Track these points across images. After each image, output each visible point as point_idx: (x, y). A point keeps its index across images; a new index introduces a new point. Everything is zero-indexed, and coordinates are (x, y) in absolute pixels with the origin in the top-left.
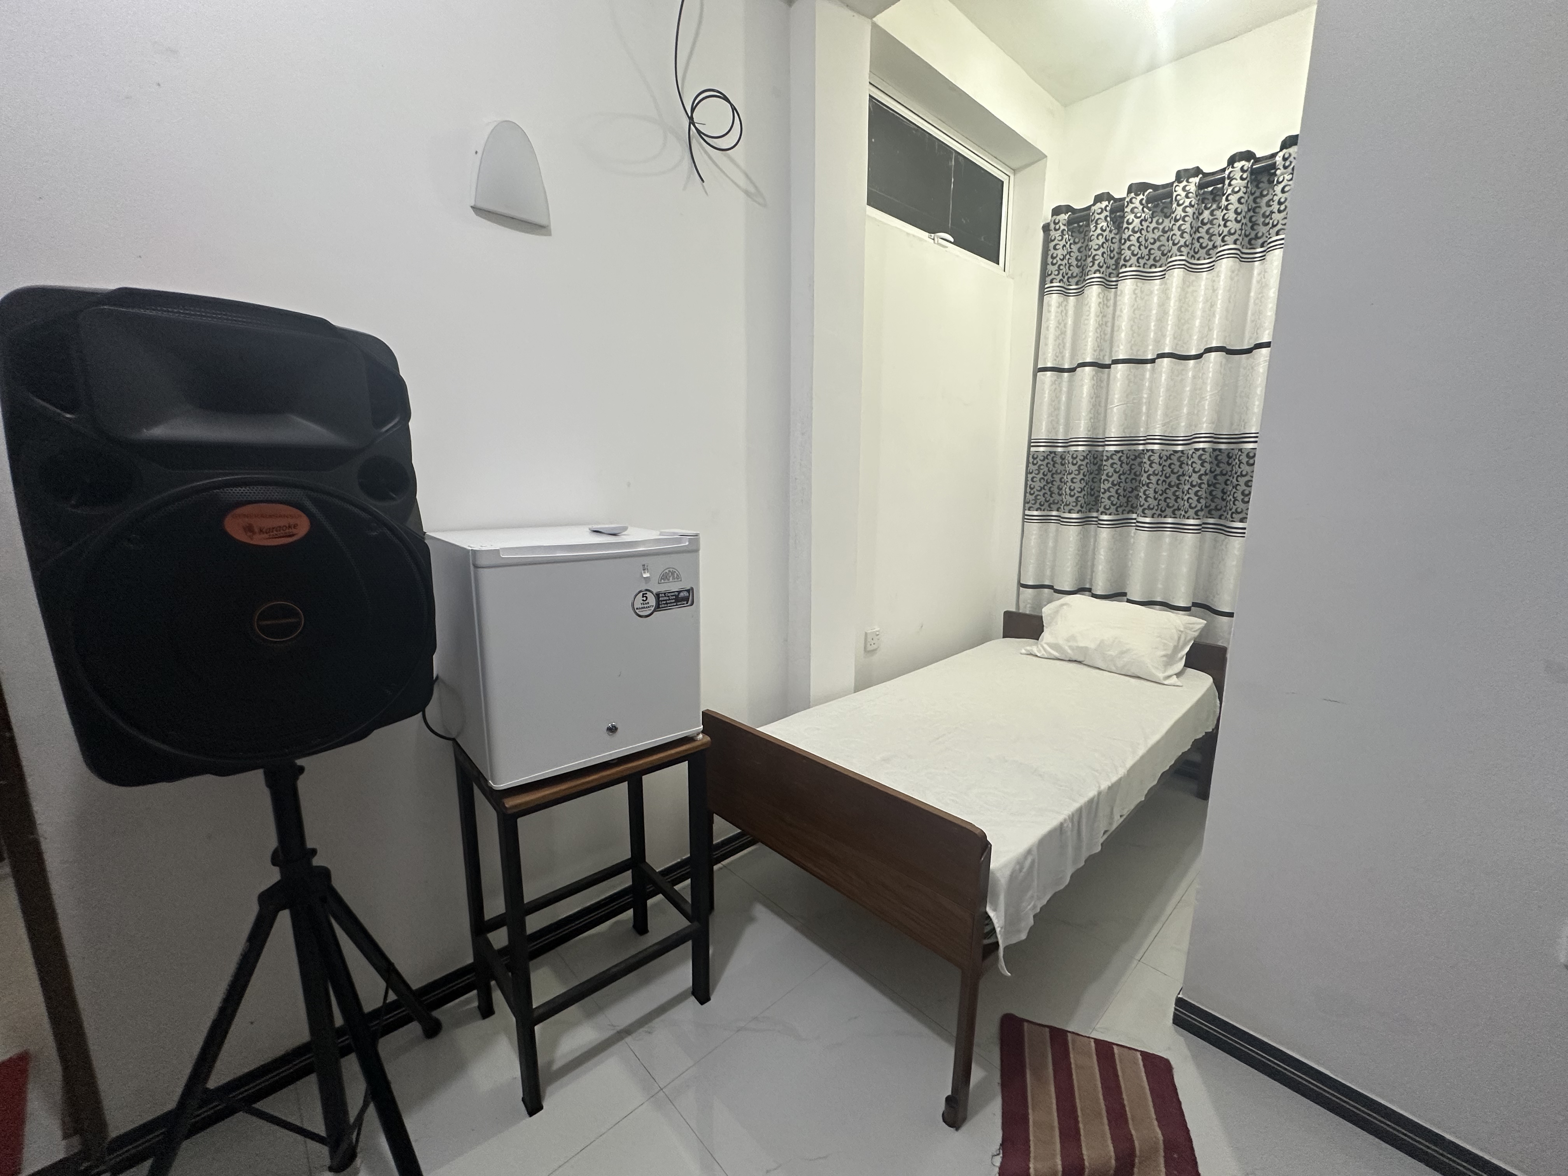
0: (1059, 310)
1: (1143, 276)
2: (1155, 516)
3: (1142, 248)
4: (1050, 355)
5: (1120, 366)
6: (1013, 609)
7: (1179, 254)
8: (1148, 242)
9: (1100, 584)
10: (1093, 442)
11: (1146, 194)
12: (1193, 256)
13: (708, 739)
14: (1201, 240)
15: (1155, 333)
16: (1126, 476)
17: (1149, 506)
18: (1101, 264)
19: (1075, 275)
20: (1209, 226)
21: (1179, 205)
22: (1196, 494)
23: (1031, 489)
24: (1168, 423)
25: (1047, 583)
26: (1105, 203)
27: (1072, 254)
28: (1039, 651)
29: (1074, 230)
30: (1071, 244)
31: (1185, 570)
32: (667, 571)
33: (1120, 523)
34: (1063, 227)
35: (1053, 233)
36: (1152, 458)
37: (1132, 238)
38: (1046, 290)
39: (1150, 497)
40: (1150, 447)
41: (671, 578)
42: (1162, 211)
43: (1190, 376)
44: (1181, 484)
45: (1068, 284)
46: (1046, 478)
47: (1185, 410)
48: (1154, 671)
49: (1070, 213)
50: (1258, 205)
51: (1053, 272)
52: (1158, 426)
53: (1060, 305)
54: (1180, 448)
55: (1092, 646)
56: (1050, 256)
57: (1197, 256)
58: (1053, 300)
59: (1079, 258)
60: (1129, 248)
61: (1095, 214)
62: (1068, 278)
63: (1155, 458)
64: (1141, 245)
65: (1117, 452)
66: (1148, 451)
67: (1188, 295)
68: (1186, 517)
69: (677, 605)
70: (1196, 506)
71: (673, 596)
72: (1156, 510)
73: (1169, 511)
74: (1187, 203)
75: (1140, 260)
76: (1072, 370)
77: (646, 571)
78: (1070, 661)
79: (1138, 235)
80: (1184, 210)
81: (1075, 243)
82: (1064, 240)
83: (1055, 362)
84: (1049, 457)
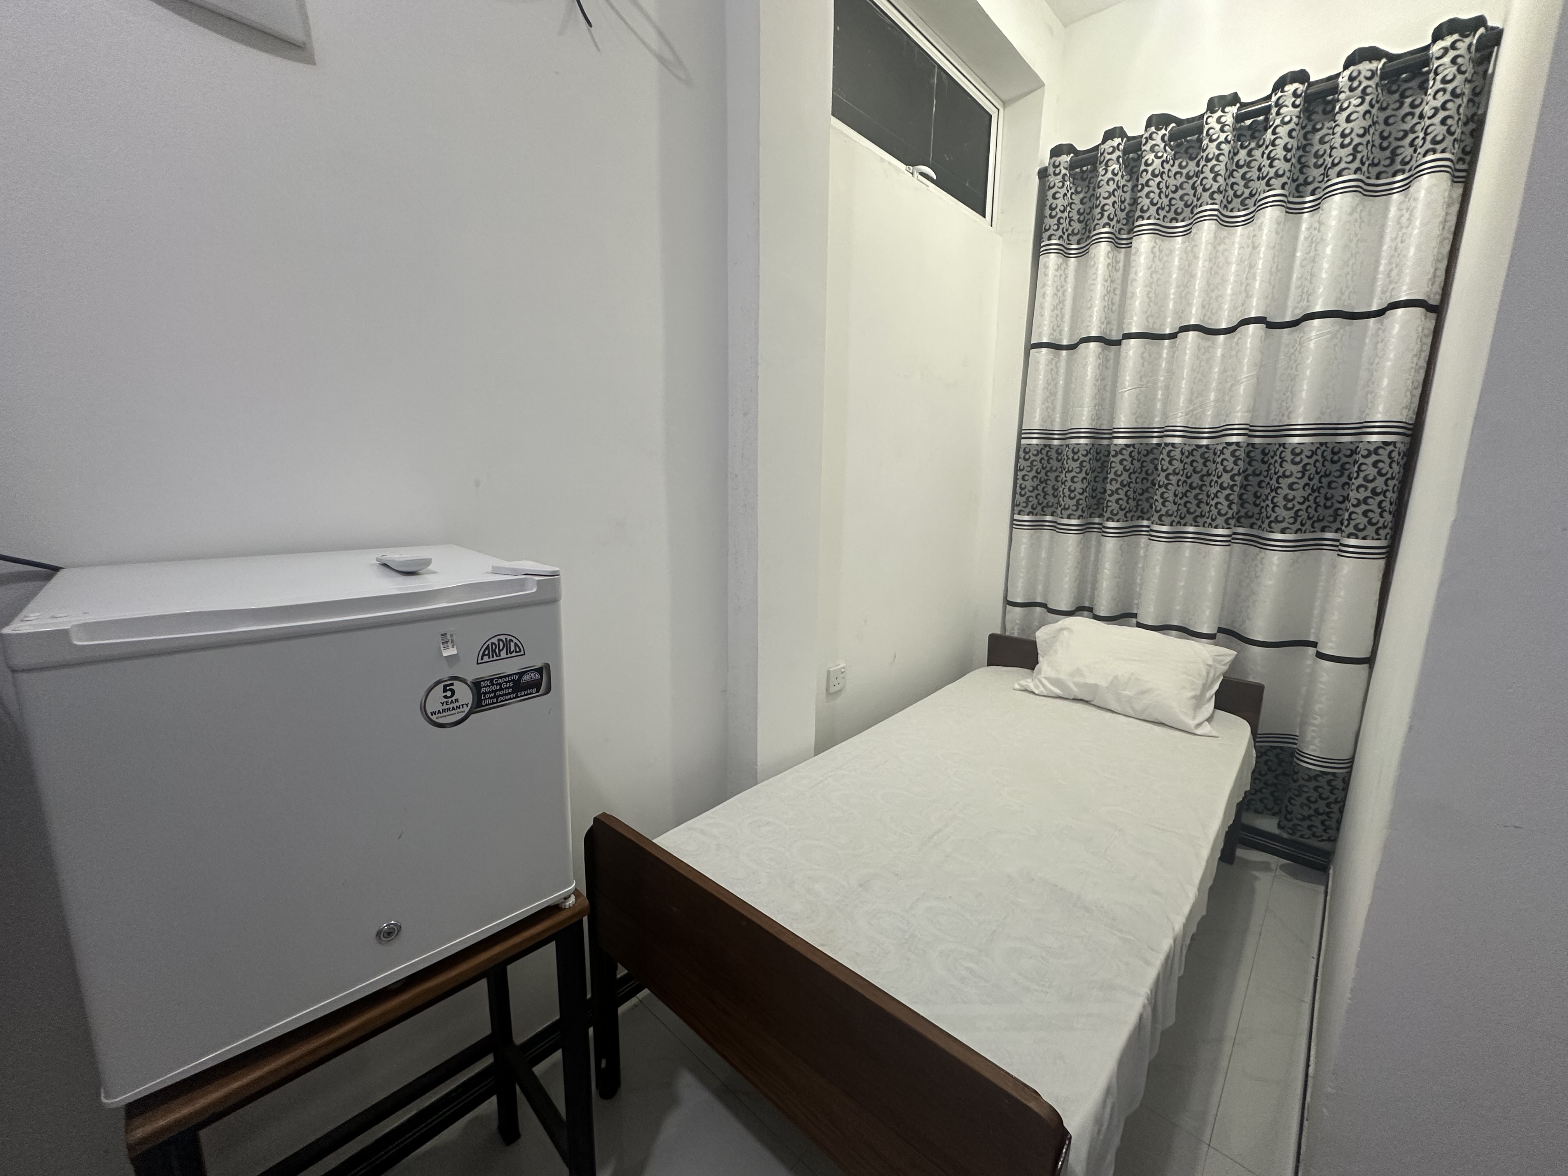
0: (1058, 274)
1: (1163, 232)
2: (1174, 524)
3: (1163, 195)
4: (1045, 328)
5: (1133, 342)
6: (998, 631)
7: (1210, 201)
8: (1169, 190)
9: (1104, 603)
10: (1096, 434)
11: (1169, 129)
12: (1225, 206)
14: (1236, 187)
15: (1177, 301)
16: (1137, 475)
17: (1166, 512)
18: (1111, 217)
19: (1076, 231)
20: (1245, 169)
21: (1211, 141)
22: (1227, 498)
23: (1022, 489)
24: (1193, 410)
25: (1039, 600)
26: (1117, 141)
27: (1073, 206)
28: (1037, 687)
29: (1076, 177)
30: (1072, 194)
31: (1210, 589)
32: (495, 640)
33: (1129, 532)
34: (1064, 171)
35: (1052, 179)
36: (1172, 454)
37: (1151, 183)
38: (1042, 249)
39: (1168, 501)
40: (1168, 440)
41: (502, 654)
42: (1186, 152)
43: (1219, 355)
44: (1206, 485)
45: (1068, 242)
46: (1039, 476)
47: (1212, 396)
48: (1182, 717)
49: (1072, 155)
50: (1309, 142)
51: (1052, 228)
52: (1179, 414)
53: (1059, 267)
54: (1205, 442)
55: (1103, 683)
56: (1047, 207)
57: (1230, 207)
58: (1051, 261)
59: (1082, 211)
60: (1147, 196)
61: (1105, 154)
62: (1069, 235)
63: (1176, 454)
64: (1161, 192)
65: (1127, 446)
66: (1167, 445)
67: (1219, 255)
68: (1214, 525)
69: (517, 697)
70: (1227, 513)
71: (509, 682)
72: (1175, 517)
73: (1190, 518)
74: (1222, 138)
75: (1160, 211)
76: (1072, 347)
77: (450, 645)
78: (1075, 700)
79: (1158, 179)
80: (1218, 147)
81: (1077, 192)
82: (1065, 187)
83: (1052, 337)
84: (1043, 451)
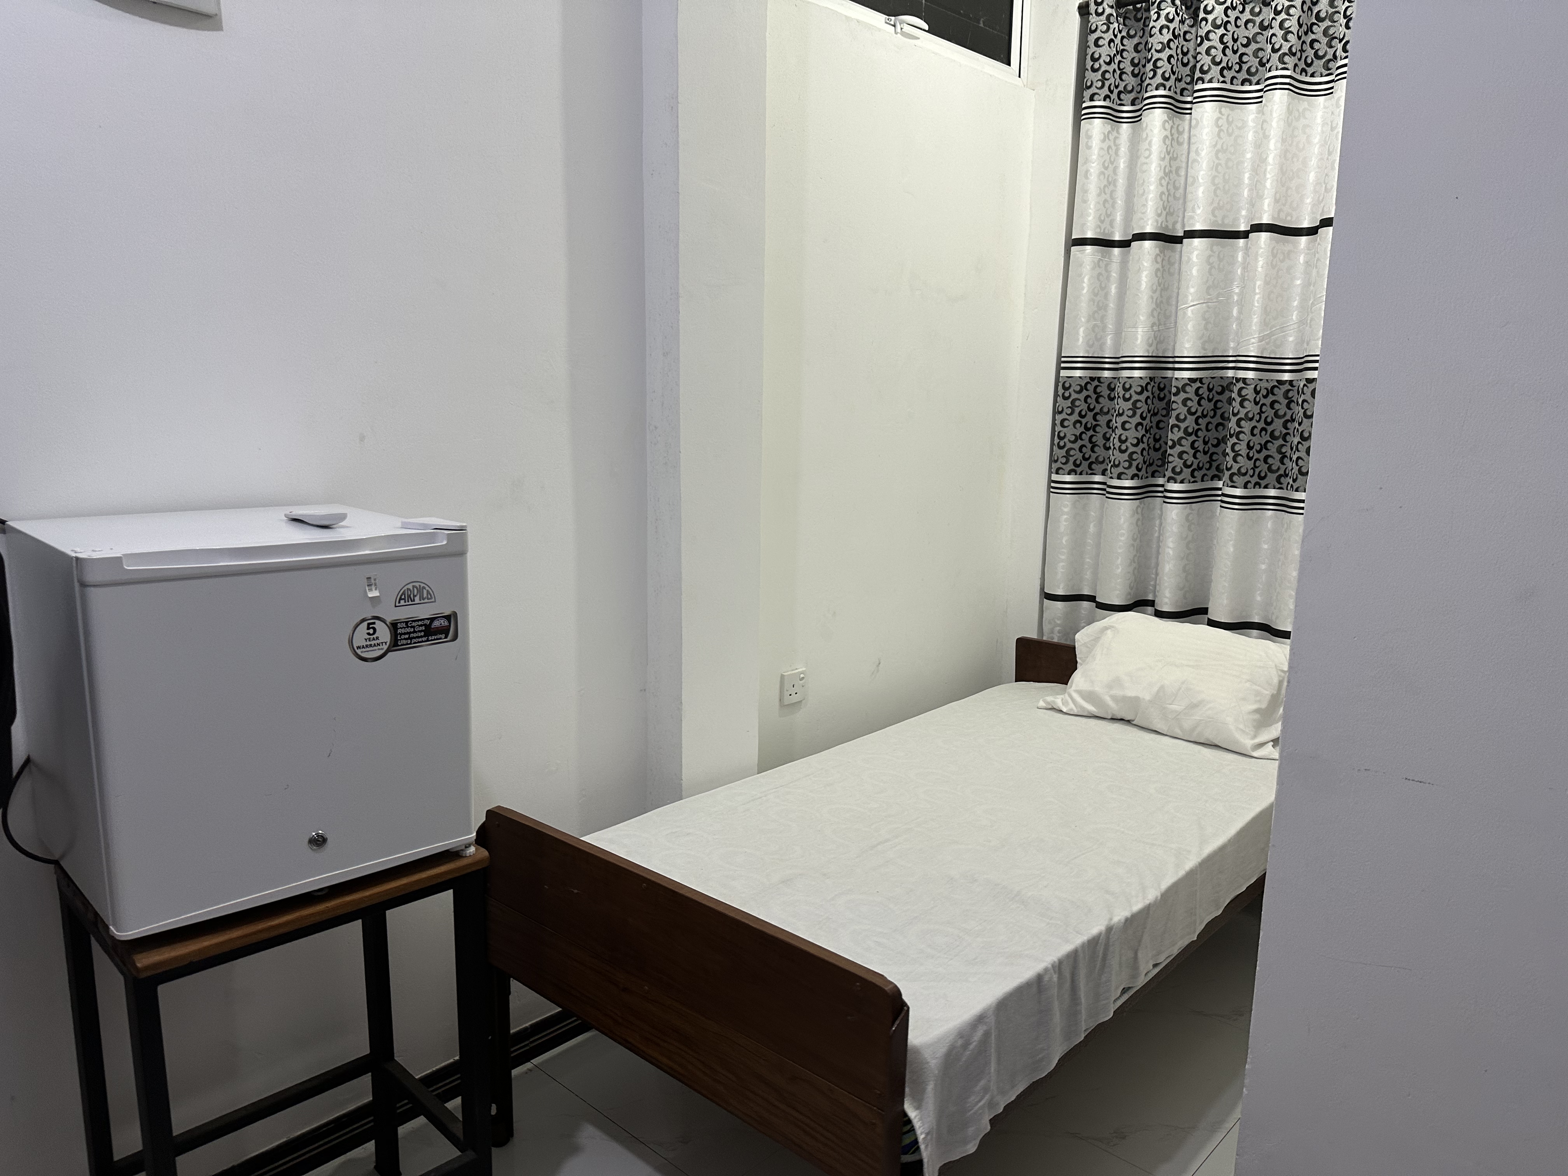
0: (1105, 146)
1: (1230, 98)
2: (1249, 485)
3: (1229, 51)
4: (1090, 218)
5: (1196, 241)
6: (1033, 635)
7: (1281, 66)
8: (1238, 43)
9: (1167, 593)
10: (1155, 364)
12: (1303, 70)
13: (484, 853)
14: (1316, 46)
15: (1251, 190)
16: (1208, 419)
17: (1239, 469)
18: (1167, 75)
19: (1129, 88)
20: (1327, 23)
23: (1060, 438)
24: (1270, 335)
25: (1086, 592)
27: (1125, 54)
28: (1065, 703)
29: (1127, 16)
30: (1123, 38)
32: (410, 586)
33: (1198, 497)
34: (1108, 11)
35: (1093, 19)
36: (1244, 393)
37: (1212, 35)
38: (1084, 112)
39: (1241, 455)
40: (1241, 374)
41: (417, 600)
43: (1300, 261)
44: (1288, 434)
45: (1119, 102)
46: (1084, 421)
47: (1293, 317)
48: (1238, 736)
51: (1095, 84)
52: (1253, 340)
53: (1106, 137)
54: (1286, 377)
55: (1147, 696)
56: (1089, 57)
57: (1310, 70)
58: (1096, 128)
59: (1136, 61)
60: (1208, 52)
62: (1120, 93)
63: (1249, 392)
64: (1226, 47)
65: (1193, 380)
66: (1238, 380)
67: (1296, 133)
68: (1295, 488)
69: (428, 640)
71: (421, 625)
72: (1252, 476)
73: (1272, 478)
75: (1225, 72)
76: (1125, 244)
77: (373, 588)
78: (1114, 719)
79: (1221, 31)
81: (1130, 36)
82: (1111, 31)
83: (1098, 230)
84: (1089, 386)
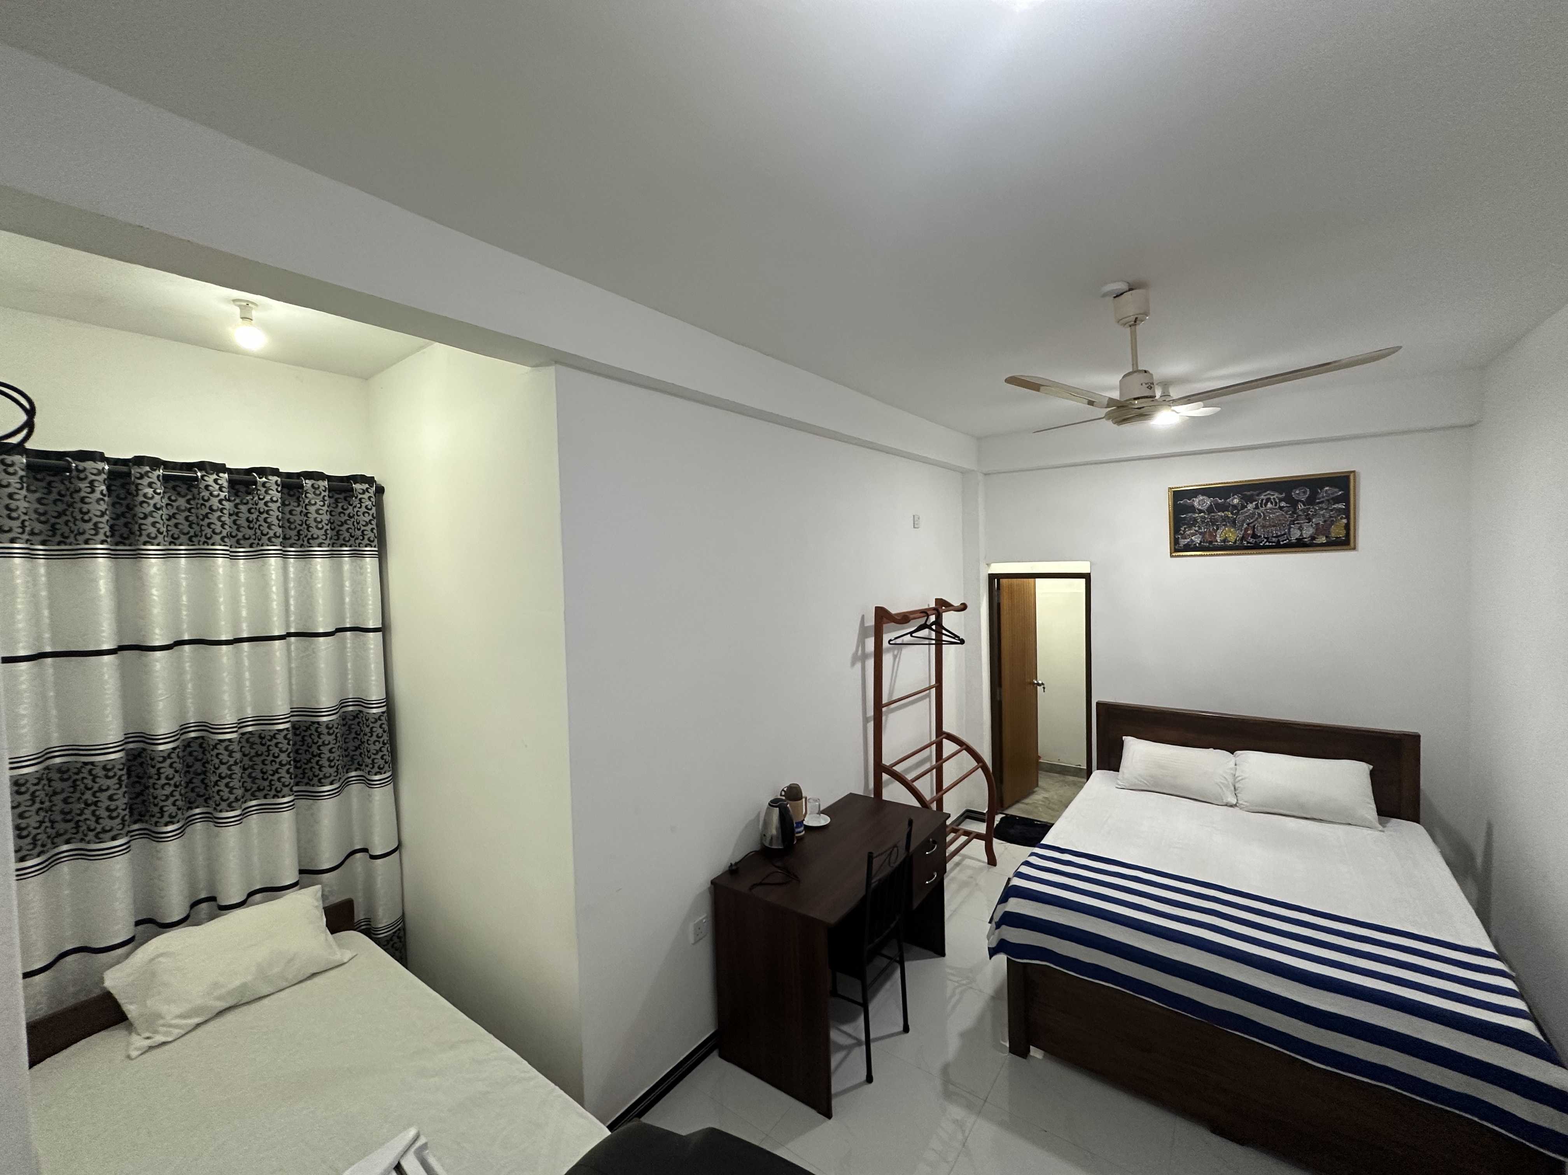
83: (34, 648)
